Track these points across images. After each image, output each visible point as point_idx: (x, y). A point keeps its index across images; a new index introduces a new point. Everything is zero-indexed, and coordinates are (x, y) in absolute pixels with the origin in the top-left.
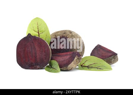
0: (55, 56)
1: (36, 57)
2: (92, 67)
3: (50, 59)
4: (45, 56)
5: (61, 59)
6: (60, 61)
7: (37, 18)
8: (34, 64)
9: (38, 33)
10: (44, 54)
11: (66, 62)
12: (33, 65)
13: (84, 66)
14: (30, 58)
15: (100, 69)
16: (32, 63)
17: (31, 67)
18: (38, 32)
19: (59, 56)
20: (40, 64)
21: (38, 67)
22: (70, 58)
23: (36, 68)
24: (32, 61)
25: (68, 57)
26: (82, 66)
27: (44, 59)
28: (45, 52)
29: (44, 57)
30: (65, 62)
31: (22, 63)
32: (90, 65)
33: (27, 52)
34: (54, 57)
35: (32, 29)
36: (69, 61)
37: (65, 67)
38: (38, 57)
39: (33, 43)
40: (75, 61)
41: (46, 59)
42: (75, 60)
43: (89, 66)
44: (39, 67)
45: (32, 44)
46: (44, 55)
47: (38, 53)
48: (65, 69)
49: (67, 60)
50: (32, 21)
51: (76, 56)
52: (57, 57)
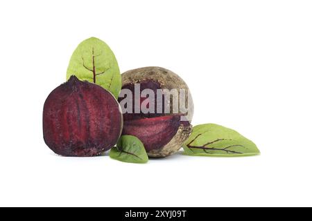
0: (131, 125)
1: (88, 129)
2: (212, 149)
3: (121, 132)
4: (109, 127)
5: (146, 132)
6: (143, 137)
7: (93, 38)
8: (85, 144)
9: (94, 72)
10: (108, 121)
11: (158, 139)
12: (81, 146)
13: (194, 147)
14: (76, 130)
15: (234, 152)
16: (79, 143)
17: (78, 152)
18: (92, 69)
19: (140, 125)
20: (98, 145)
21: (93, 150)
22: (166, 129)
23: (87, 154)
24: (79, 138)
25: (162, 127)
26: (188, 146)
27: (108, 132)
28: (109, 117)
29: (107, 128)
30: (155, 138)
31: (56, 143)
32: (209, 143)
33: (68, 118)
34: (129, 129)
35: (80, 63)
36: (165, 138)
37: (155, 151)
38: (93, 128)
39: (81, 96)
40: (179, 137)
41: (111, 131)
42: (178, 133)
43: (206, 147)
44: (96, 152)
45: (80, 99)
46: (108, 125)
47: (93, 120)
48: (155, 155)
49: (161, 134)
50: (81, 45)
51: (179, 125)
52: (135, 128)
